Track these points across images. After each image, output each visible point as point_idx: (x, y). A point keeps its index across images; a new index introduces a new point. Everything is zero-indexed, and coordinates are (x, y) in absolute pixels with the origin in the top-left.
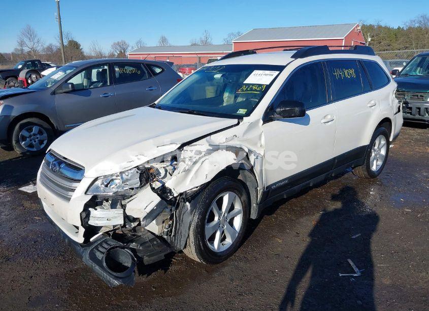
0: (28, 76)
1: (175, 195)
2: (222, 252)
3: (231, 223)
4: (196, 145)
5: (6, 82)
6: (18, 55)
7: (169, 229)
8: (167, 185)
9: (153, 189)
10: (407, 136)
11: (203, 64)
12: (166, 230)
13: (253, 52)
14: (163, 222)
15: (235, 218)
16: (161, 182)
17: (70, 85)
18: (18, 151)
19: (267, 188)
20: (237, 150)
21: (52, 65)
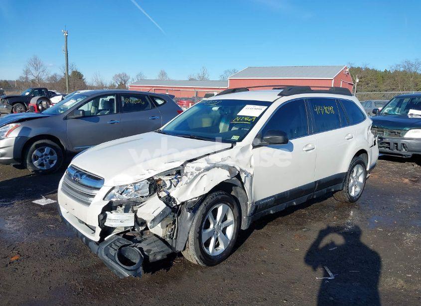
0: (39, 103)
1: (178, 204)
2: (215, 256)
3: (224, 231)
4: (197, 162)
5: (13, 107)
6: (23, 83)
7: (172, 233)
8: (171, 195)
9: (160, 197)
10: (386, 169)
11: (200, 98)
12: (169, 233)
13: (246, 89)
14: (167, 226)
15: (228, 228)
16: (166, 192)
17: (81, 112)
18: (30, 169)
19: (255, 203)
20: (230, 169)
21: (57, 93)
